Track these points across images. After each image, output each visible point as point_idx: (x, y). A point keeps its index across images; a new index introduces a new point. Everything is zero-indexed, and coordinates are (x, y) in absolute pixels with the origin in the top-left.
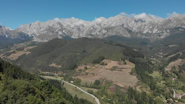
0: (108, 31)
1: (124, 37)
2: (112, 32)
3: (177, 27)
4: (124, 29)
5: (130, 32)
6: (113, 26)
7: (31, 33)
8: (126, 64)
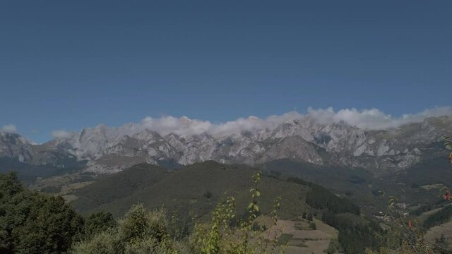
0: (268, 149)
1: (308, 163)
2: (278, 150)
3: (439, 140)
4: (306, 145)
5: (322, 153)
6: (280, 138)
7: (82, 153)
8: (314, 227)
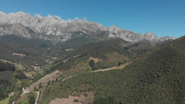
1: (24, 37)
2: (9, 30)
3: (78, 31)
4: (24, 28)
5: (32, 32)
6: (13, 24)
